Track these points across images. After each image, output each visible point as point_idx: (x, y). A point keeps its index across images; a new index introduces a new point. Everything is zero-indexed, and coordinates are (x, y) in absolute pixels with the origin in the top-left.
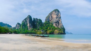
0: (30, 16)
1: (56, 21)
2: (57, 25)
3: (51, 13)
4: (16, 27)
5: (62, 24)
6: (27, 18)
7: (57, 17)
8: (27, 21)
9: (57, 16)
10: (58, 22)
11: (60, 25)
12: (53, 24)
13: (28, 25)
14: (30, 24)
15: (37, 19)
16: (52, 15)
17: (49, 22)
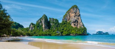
0: (45, 15)
1: (75, 21)
2: (76, 24)
3: (69, 11)
4: (29, 27)
5: (81, 23)
6: (42, 18)
7: (76, 15)
8: (41, 21)
9: (76, 13)
10: (77, 22)
11: (80, 24)
12: (71, 24)
13: (43, 26)
14: (46, 25)
15: (53, 19)
16: (70, 13)
17: (66, 22)
